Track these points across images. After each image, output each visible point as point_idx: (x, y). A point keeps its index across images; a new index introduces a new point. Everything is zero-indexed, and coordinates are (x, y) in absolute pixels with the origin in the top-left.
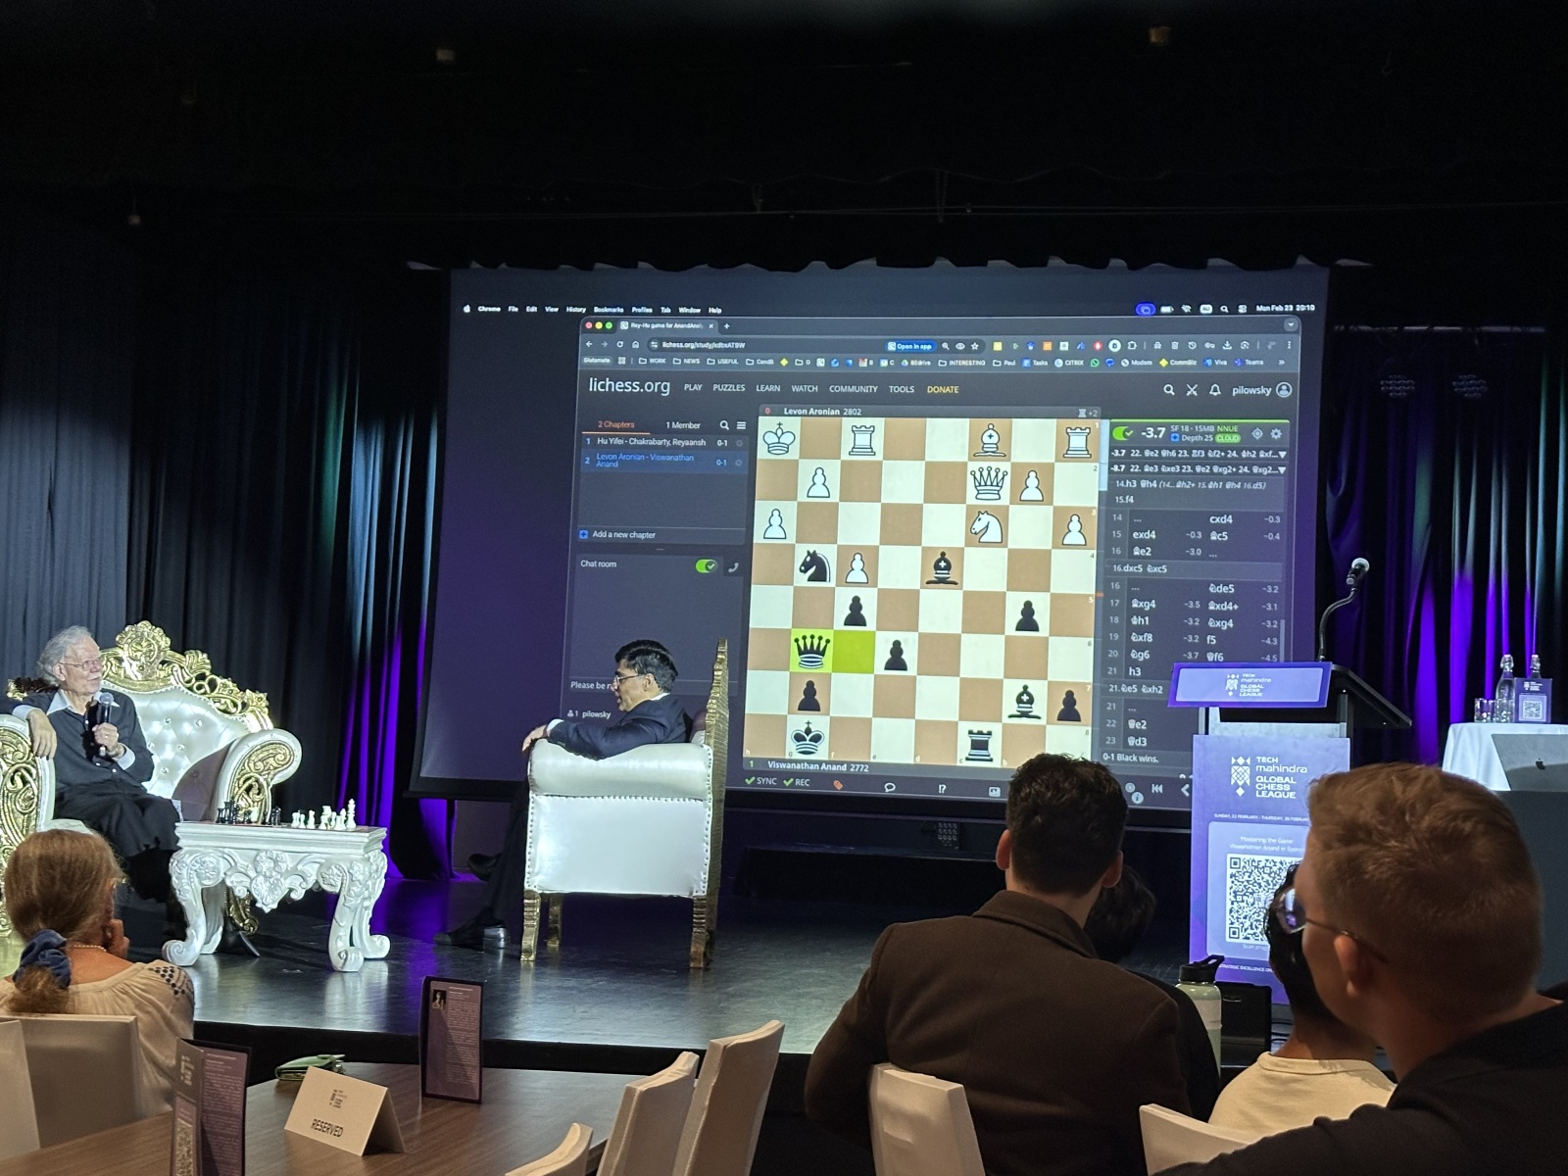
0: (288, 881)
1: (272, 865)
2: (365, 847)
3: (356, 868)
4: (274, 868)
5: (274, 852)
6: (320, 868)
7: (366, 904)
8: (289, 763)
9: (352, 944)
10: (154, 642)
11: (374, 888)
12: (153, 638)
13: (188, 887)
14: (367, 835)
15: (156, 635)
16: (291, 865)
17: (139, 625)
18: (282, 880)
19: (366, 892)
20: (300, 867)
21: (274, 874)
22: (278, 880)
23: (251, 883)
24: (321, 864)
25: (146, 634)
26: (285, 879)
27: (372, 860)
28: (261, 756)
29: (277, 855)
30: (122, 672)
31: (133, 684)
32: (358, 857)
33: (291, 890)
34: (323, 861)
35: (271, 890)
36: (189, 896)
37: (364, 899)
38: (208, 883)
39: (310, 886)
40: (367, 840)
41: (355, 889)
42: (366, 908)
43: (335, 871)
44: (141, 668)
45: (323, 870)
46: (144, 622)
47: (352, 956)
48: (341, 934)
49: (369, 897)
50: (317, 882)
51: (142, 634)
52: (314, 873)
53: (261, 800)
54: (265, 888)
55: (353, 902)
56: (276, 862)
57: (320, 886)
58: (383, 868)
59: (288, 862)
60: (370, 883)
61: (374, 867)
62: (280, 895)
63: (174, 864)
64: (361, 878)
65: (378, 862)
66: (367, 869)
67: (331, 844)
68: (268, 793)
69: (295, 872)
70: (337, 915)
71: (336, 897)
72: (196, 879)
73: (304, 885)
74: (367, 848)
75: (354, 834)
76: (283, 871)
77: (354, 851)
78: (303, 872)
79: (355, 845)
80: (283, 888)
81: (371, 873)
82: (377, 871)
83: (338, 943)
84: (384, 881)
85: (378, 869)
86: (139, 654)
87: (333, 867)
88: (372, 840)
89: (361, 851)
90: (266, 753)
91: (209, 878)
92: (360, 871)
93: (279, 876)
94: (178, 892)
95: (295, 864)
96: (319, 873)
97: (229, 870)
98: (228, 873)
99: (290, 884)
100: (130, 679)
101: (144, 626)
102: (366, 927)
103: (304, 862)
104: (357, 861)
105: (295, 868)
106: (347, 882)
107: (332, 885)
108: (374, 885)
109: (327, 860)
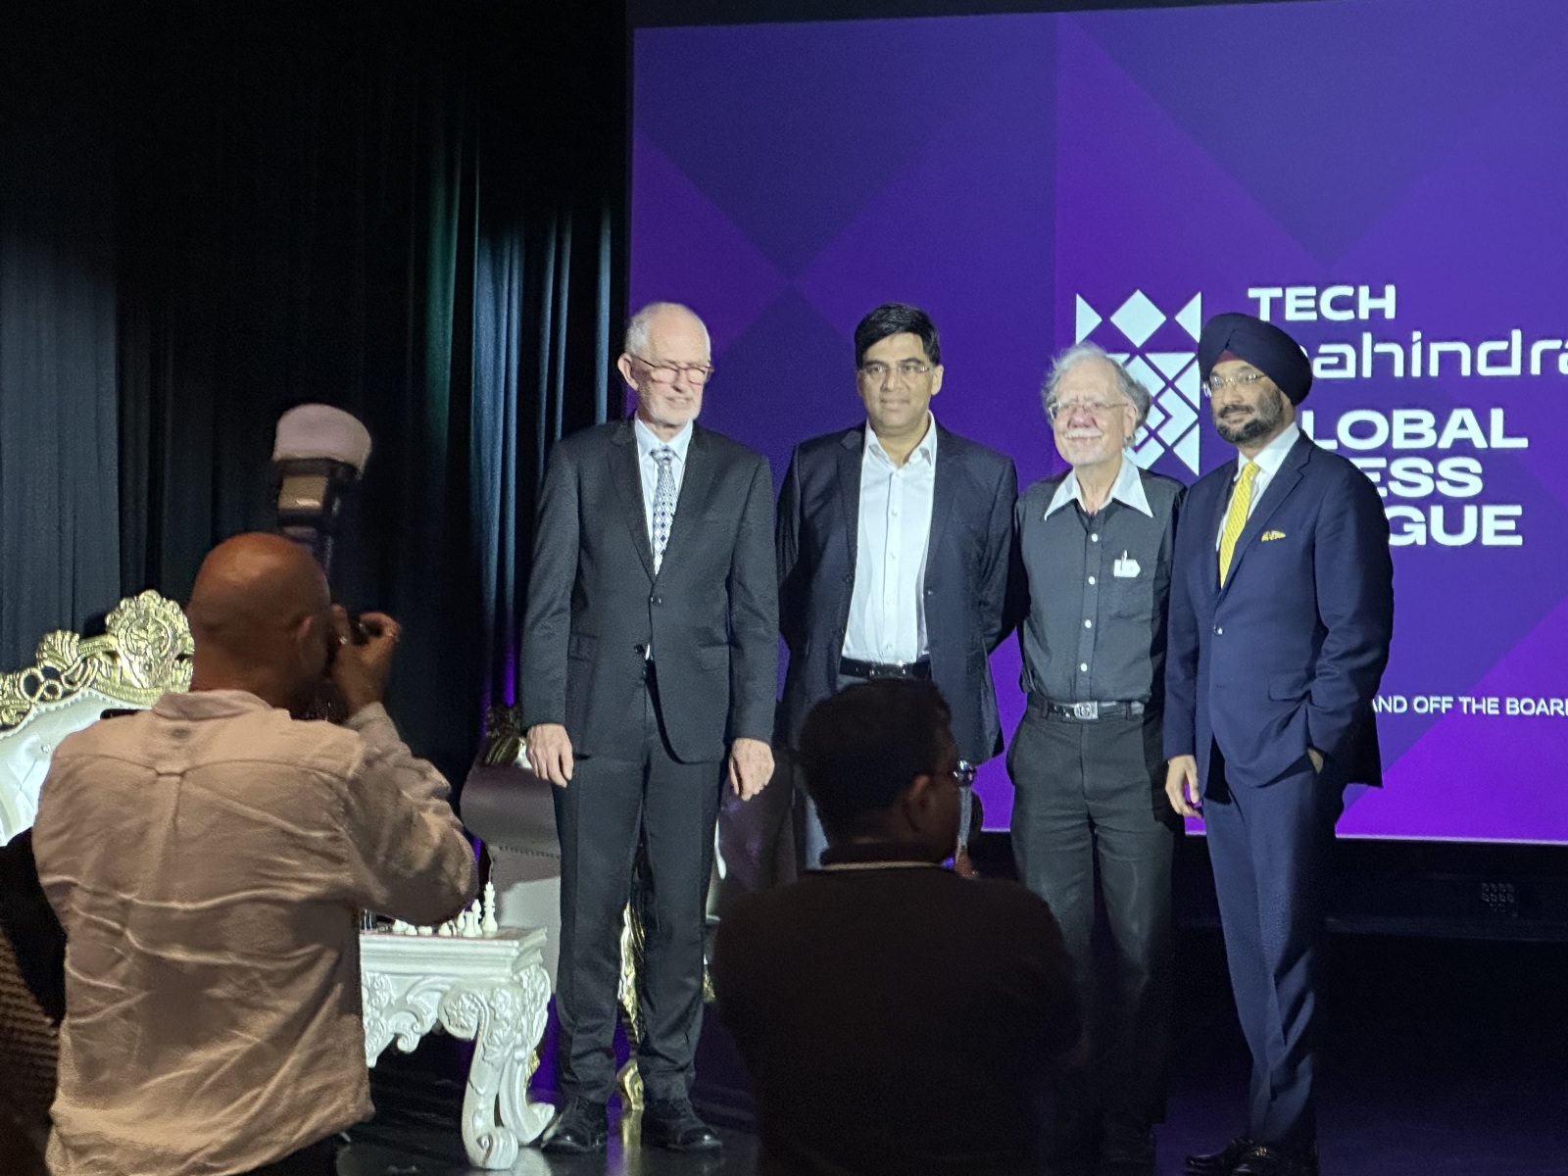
0: (392, 1022)
2: (514, 964)
3: (500, 999)
6: (441, 1002)
7: (519, 1054)
9: (498, 1122)
10: (165, 624)
11: (530, 1030)
12: (165, 618)
14: (516, 943)
15: (169, 612)
16: (395, 996)
17: (142, 596)
18: (383, 1020)
19: (519, 1036)
20: (410, 998)
21: (370, 1009)
22: (376, 1020)
24: (444, 994)
25: (152, 611)
26: (387, 1019)
27: (525, 985)
29: (374, 979)
30: (116, 675)
31: (134, 694)
32: (503, 980)
33: (397, 1037)
34: (447, 988)
37: (515, 1047)
39: (427, 1029)
40: (515, 953)
41: (500, 1032)
42: (520, 1061)
43: (467, 1003)
44: (148, 667)
45: (448, 1002)
46: (150, 592)
47: (499, 1143)
48: (481, 1106)
49: (524, 1044)
50: (438, 1020)
51: (147, 612)
52: (433, 1008)
55: (497, 1054)
56: (371, 990)
57: (443, 1028)
58: (543, 995)
59: (390, 992)
60: (524, 1021)
61: (531, 995)
62: (380, 1046)
64: (508, 1014)
65: (536, 985)
66: (518, 1000)
67: (458, 959)
69: (401, 1005)
70: (473, 1076)
71: (470, 1046)
73: (418, 1028)
74: (516, 966)
75: (496, 943)
76: (384, 1005)
77: (496, 971)
78: (415, 1006)
79: (494, 961)
80: (384, 1033)
81: (524, 1006)
82: (535, 999)
83: (476, 1122)
84: (546, 1014)
85: (536, 995)
86: (142, 644)
87: (463, 997)
88: (525, 951)
89: (508, 970)
92: (507, 1004)
93: (378, 1014)
95: (403, 992)
96: (442, 1007)
99: (397, 1025)
100: (132, 686)
101: (150, 599)
102: (520, 1090)
103: (417, 990)
104: (501, 986)
105: (402, 1000)
106: (486, 1023)
107: (462, 1027)
108: (530, 1022)
109: (453, 986)
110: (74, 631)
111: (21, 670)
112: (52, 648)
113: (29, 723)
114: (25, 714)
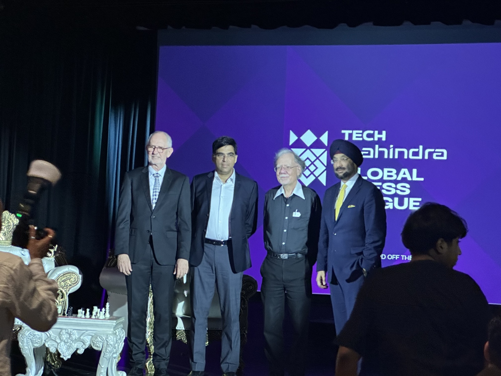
1: (68, 336)
3: (110, 338)
4: (69, 338)
5: (69, 330)
6: (91, 338)
7: (115, 355)
8: (76, 283)
9: (107, 375)
10: (10, 221)
11: (118, 348)
13: (27, 348)
14: (115, 321)
15: (12, 217)
18: (73, 344)
19: (115, 350)
20: (82, 337)
21: (69, 341)
22: (71, 344)
23: (58, 345)
24: (92, 336)
26: (75, 344)
27: (117, 334)
28: (63, 279)
29: (71, 331)
32: (111, 332)
33: (77, 349)
34: (93, 334)
35: (68, 349)
36: (27, 352)
37: (114, 353)
38: (37, 345)
39: (87, 347)
40: (114, 324)
41: (109, 349)
42: (115, 358)
43: (99, 339)
45: (93, 339)
48: (102, 371)
49: (116, 353)
50: (90, 345)
52: (89, 341)
53: (63, 302)
54: (65, 348)
55: (108, 355)
56: (70, 335)
57: (91, 347)
58: (123, 337)
59: (76, 335)
60: (116, 345)
61: (119, 337)
62: (72, 351)
63: (20, 336)
64: (112, 343)
65: (121, 334)
66: (115, 339)
67: (97, 326)
68: (66, 298)
69: (79, 340)
70: (100, 362)
71: (99, 353)
72: (31, 343)
73: (84, 346)
74: (115, 328)
75: (109, 321)
76: (74, 339)
77: (109, 330)
78: (83, 340)
79: (108, 326)
80: (73, 348)
81: (117, 340)
82: (120, 339)
83: (100, 375)
84: (123, 343)
85: (120, 337)
87: (98, 338)
88: (118, 324)
89: (112, 330)
90: (66, 278)
91: (37, 343)
92: (111, 340)
93: (72, 342)
94: (22, 350)
95: (80, 336)
96: (91, 340)
97: (47, 339)
98: (47, 340)
99: (78, 346)
102: (114, 367)
103: (84, 335)
104: (110, 335)
105: (79, 338)
106: (105, 345)
107: (98, 347)
108: (118, 346)
109: (95, 334)
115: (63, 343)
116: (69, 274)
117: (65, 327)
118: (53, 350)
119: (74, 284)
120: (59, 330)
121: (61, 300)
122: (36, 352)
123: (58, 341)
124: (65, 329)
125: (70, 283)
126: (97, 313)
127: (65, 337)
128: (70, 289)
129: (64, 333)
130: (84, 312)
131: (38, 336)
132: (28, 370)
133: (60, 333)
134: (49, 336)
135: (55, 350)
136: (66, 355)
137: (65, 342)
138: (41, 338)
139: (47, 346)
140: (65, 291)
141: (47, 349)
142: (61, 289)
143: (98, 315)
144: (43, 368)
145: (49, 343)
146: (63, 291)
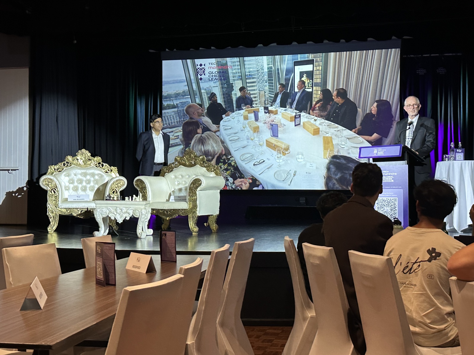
0: (125, 215)
1: (121, 211)
3: (143, 211)
4: (121, 212)
5: (121, 207)
7: (146, 220)
8: (124, 185)
9: (143, 231)
11: (148, 216)
12: (86, 153)
13: (98, 217)
16: (125, 211)
17: (82, 150)
18: (123, 215)
19: (146, 217)
20: (128, 211)
21: (121, 213)
22: (122, 215)
23: (115, 216)
24: (133, 210)
25: (84, 152)
27: (147, 209)
28: (117, 183)
29: (122, 208)
30: (78, 163)
31: (81, 166)
32: (143, 208)
33: (126, 217)
34: (134, 209)
35: (121, 217)
36: (99, 220)
37: (145, 219)
38: (104, 216)
39: (131, 216)
40: (145, 203)
41: (143, 216)
42: (146, 221)
43: (137, 212)
44: (83, 162)
46: (84, 149)
47: (143, 234)
48: (140, 228)
49: (147, 219)
50: (133, 215)
51: (83, 152)
52: (132, 213)
53: (117, 195)
54: (119, 217)
55: (142, 220)
56: (121, 210)
58: (150, 211)
59: (124, 210)
61: (148, 211)
62: (123, 219)
64: (144, 213)
66: (146, 211)
67: (136, 205)
68: (119, 193)
69: (126, 212)
70: (138, 223)
71: (138, 219)
72: (101, 215)
73: (129, 216)
75: (142, 202)
77: (142, 206)
79: (142, 205)
80: (124, 217)
82: (148, 212)
83: (139, 231)
86: (83, 158)
89: (144, 206)
90: (118, 182)
91: (104, 215)
92: (144, 212)
94: (96, 219)
96: (133, 212)
97: (109, 212)
98: (109, 213)
100: (81, 164)
101: (83, 150)
102: (146, 227)
103: (129, 210)
104: (143, 209)
105: (127, 211)
106: (140, 215)
107: (137, 216)
108: (148, 215)
109: (135, 209)
110: (71, 156)
111: (62, 162)
112: (67, 158)
113: (64, 171)
114: (63, 169)
115: (118, 214)
116: (119, 181)
117: (118, 206)
118: (113, 218)
119: (122, 186)
120: (116, 208)
121: (116, 194)
122: (104, 219)
123: (115, 213)
124: (119, 207)
125: (120, 185)
126: (135, 199)
127: (119, 211)
128: (120, 188)
129: (118, 209)
130: (128, 198)
131: (105, 211)
132: (100, 229)
133: (116, 209)
134: (110, 211)
135: (114, 219)
136: (120, 221)
137: (119, 214)
138: (106, 212)
139: (109, 216)
140: (118, 189)
141: (110, 218)
142: (116, 189)
143: (136, 200)
144: (108, 228)
145: (110, 215)
146: (117, 189)
